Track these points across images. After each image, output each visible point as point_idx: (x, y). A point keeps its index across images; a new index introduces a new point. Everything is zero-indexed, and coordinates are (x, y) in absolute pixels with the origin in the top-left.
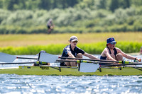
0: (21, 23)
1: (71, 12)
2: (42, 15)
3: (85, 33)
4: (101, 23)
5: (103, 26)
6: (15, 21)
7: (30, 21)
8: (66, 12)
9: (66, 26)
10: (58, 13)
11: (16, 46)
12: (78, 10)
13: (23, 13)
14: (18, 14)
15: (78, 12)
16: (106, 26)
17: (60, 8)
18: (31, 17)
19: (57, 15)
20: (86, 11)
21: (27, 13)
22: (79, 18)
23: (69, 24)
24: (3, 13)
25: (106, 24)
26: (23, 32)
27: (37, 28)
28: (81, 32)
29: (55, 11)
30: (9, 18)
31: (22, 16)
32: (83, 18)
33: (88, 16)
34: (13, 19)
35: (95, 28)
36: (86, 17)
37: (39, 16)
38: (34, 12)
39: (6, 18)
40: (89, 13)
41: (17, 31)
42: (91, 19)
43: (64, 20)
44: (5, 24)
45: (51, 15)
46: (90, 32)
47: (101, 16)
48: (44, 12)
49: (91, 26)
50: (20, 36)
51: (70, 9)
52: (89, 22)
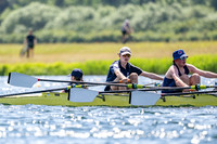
0: (75, 26)
1: (152, 9)
2: (107, 14)
3: (174, 41)
4: (197, 26)
5: (200, 30)
6: (66, 23)
7: (89, 23)
8: (144, 9)
9: (144, 30)
10: (132, 10)
11: (69, 62)
12: (162, 6)
13: (79, 11)
14: (71, 12)
15: (163, 10)
16: (205, 31)
17: (135, 4)
18: (90, 17)
19: (130, 14)
20: (176, 8)
21: (85, 10)
22: (164, 18)
23: (149, 27)
24: (48, 11)
25: (205, 27)
26: (79, 41)
27: (100, 34)
28: (167, 40)
29: (127, 8)
30: (58, 19)
31: (77, 16)
32: (170, 19)
33: (178, 15)
34: (63, 20)
35: (189, 35)
36: (174, 18)
37: (104, 15)
38: (96, 9)
39: (53, 18)
40: (179, 11)
41: (70, 38)
42: (182, 20)
43: (142, 22)
44: (51, 28)
45: (122, 14)
46: (180, 40)
47: (198, 15)
48: (112, 9)
49: (182, 30)
50: (75, 46)
51: (151, 4)
52: (180, 24)
